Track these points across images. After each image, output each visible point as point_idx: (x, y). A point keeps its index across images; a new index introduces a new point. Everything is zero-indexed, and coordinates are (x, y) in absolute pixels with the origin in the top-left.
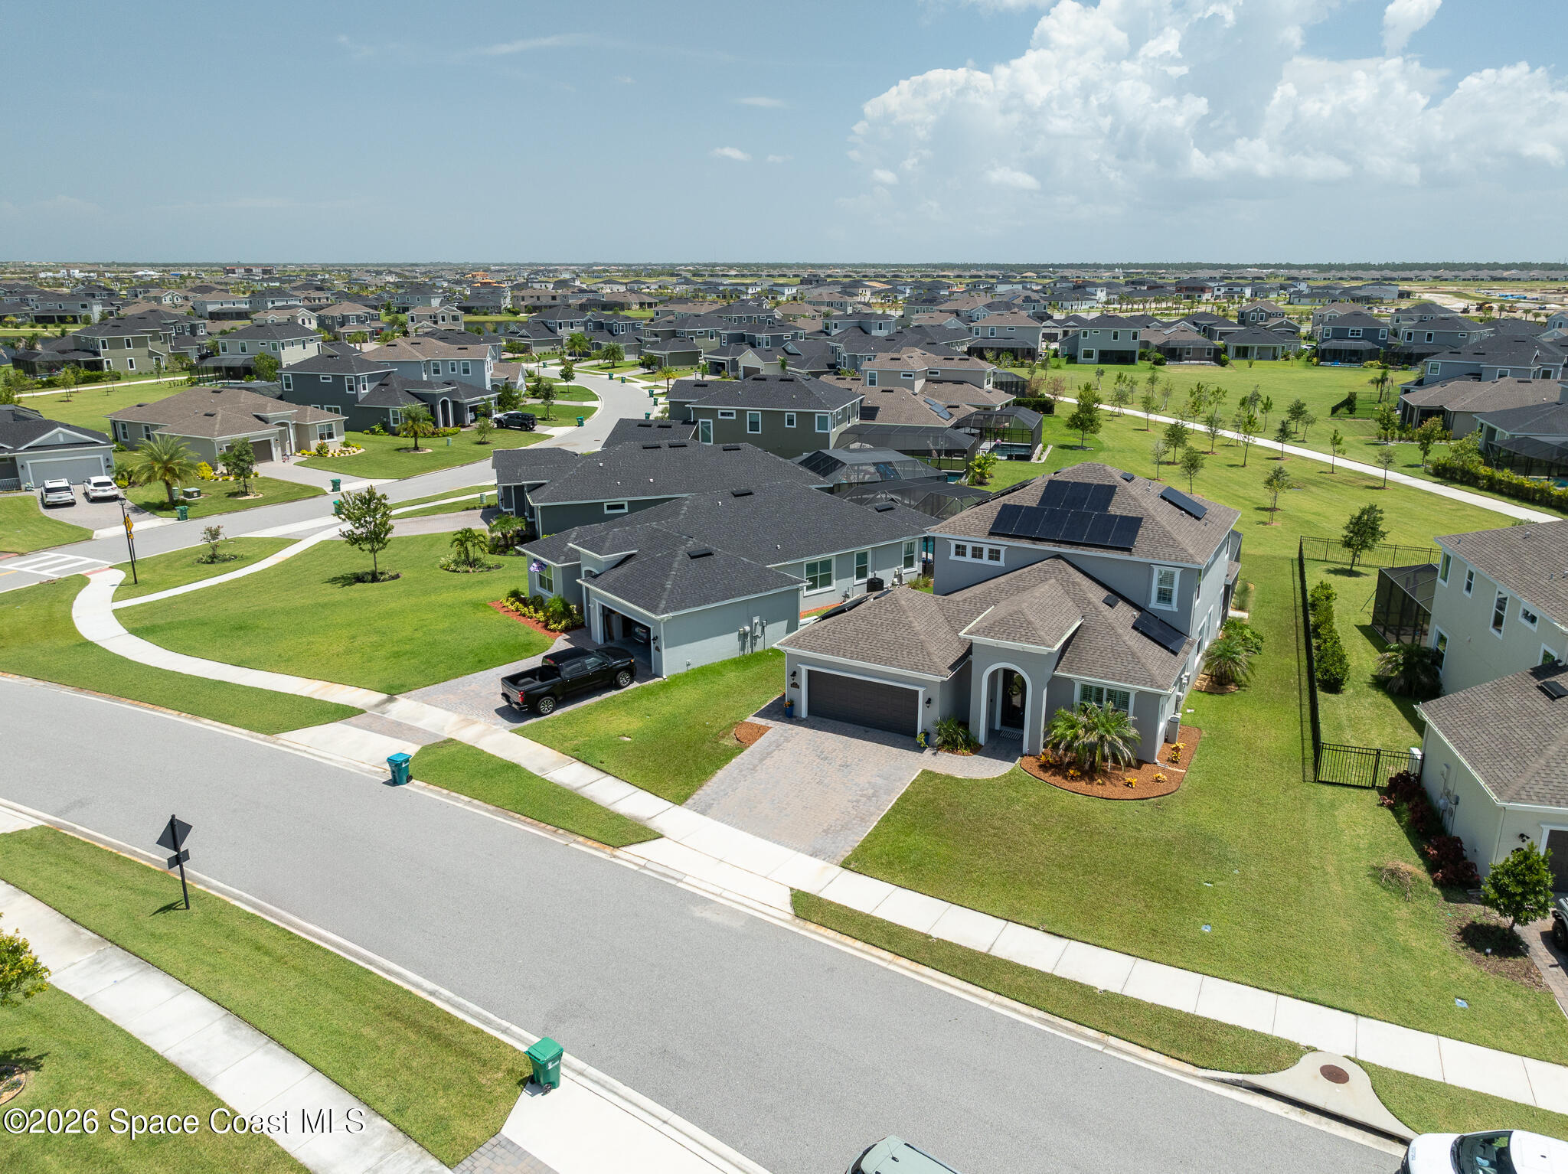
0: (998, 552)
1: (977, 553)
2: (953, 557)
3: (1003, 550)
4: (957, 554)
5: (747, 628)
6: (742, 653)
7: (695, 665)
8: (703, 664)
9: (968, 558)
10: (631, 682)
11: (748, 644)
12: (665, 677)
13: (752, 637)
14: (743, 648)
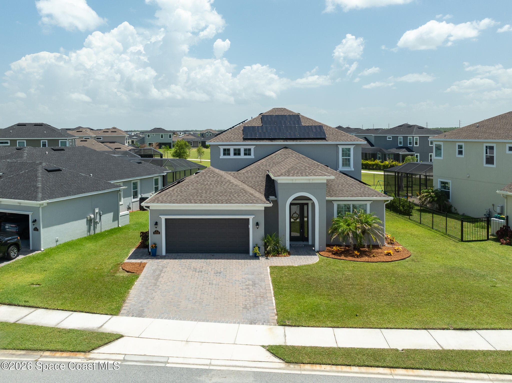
0: (250, 150)
1: (237, 152)
2: (222, 156)
3: (252, 148)
4: (224, 154)
5: (92, 216)
6: (89, 234)
7: (61, 242)
8: (66, 241)
9: (232, 156)
10: (18, 256)
11: (92, 228)
12: (42, 249)
13: (94, 222)
14: (89, 231)
